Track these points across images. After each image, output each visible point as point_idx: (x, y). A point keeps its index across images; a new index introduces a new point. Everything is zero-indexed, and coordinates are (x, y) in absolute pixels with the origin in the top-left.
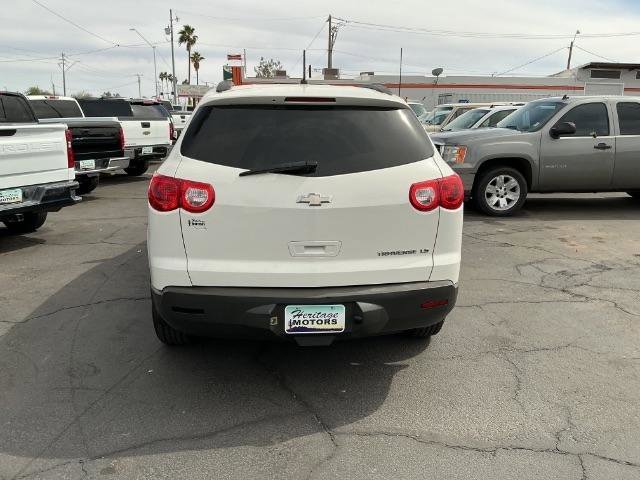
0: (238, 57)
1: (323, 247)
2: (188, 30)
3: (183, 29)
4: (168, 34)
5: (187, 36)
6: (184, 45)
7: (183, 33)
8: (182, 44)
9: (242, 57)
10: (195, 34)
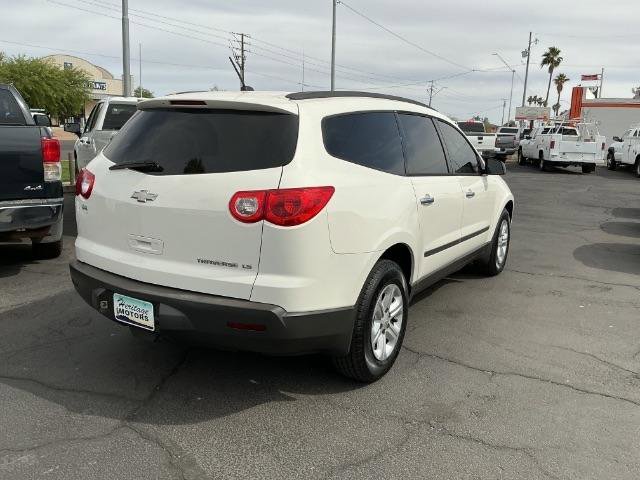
0: (595, 77)
1: (150, 243)
2: (554, 51)
3: (548, 51)
4: (524, 56)
5: (551, 58)
6: (547, 67)
7: (547, 55)
8: (545, 66)
9: (599, 76)
10: (560, 55)
